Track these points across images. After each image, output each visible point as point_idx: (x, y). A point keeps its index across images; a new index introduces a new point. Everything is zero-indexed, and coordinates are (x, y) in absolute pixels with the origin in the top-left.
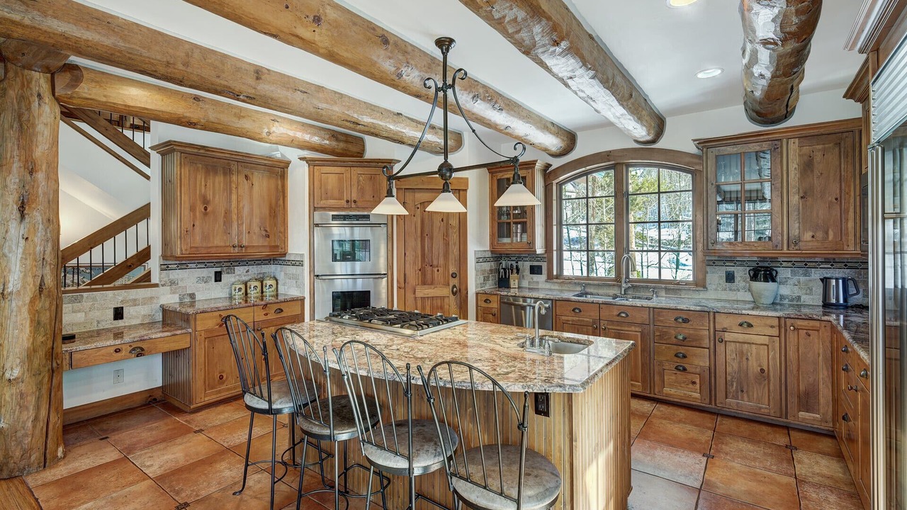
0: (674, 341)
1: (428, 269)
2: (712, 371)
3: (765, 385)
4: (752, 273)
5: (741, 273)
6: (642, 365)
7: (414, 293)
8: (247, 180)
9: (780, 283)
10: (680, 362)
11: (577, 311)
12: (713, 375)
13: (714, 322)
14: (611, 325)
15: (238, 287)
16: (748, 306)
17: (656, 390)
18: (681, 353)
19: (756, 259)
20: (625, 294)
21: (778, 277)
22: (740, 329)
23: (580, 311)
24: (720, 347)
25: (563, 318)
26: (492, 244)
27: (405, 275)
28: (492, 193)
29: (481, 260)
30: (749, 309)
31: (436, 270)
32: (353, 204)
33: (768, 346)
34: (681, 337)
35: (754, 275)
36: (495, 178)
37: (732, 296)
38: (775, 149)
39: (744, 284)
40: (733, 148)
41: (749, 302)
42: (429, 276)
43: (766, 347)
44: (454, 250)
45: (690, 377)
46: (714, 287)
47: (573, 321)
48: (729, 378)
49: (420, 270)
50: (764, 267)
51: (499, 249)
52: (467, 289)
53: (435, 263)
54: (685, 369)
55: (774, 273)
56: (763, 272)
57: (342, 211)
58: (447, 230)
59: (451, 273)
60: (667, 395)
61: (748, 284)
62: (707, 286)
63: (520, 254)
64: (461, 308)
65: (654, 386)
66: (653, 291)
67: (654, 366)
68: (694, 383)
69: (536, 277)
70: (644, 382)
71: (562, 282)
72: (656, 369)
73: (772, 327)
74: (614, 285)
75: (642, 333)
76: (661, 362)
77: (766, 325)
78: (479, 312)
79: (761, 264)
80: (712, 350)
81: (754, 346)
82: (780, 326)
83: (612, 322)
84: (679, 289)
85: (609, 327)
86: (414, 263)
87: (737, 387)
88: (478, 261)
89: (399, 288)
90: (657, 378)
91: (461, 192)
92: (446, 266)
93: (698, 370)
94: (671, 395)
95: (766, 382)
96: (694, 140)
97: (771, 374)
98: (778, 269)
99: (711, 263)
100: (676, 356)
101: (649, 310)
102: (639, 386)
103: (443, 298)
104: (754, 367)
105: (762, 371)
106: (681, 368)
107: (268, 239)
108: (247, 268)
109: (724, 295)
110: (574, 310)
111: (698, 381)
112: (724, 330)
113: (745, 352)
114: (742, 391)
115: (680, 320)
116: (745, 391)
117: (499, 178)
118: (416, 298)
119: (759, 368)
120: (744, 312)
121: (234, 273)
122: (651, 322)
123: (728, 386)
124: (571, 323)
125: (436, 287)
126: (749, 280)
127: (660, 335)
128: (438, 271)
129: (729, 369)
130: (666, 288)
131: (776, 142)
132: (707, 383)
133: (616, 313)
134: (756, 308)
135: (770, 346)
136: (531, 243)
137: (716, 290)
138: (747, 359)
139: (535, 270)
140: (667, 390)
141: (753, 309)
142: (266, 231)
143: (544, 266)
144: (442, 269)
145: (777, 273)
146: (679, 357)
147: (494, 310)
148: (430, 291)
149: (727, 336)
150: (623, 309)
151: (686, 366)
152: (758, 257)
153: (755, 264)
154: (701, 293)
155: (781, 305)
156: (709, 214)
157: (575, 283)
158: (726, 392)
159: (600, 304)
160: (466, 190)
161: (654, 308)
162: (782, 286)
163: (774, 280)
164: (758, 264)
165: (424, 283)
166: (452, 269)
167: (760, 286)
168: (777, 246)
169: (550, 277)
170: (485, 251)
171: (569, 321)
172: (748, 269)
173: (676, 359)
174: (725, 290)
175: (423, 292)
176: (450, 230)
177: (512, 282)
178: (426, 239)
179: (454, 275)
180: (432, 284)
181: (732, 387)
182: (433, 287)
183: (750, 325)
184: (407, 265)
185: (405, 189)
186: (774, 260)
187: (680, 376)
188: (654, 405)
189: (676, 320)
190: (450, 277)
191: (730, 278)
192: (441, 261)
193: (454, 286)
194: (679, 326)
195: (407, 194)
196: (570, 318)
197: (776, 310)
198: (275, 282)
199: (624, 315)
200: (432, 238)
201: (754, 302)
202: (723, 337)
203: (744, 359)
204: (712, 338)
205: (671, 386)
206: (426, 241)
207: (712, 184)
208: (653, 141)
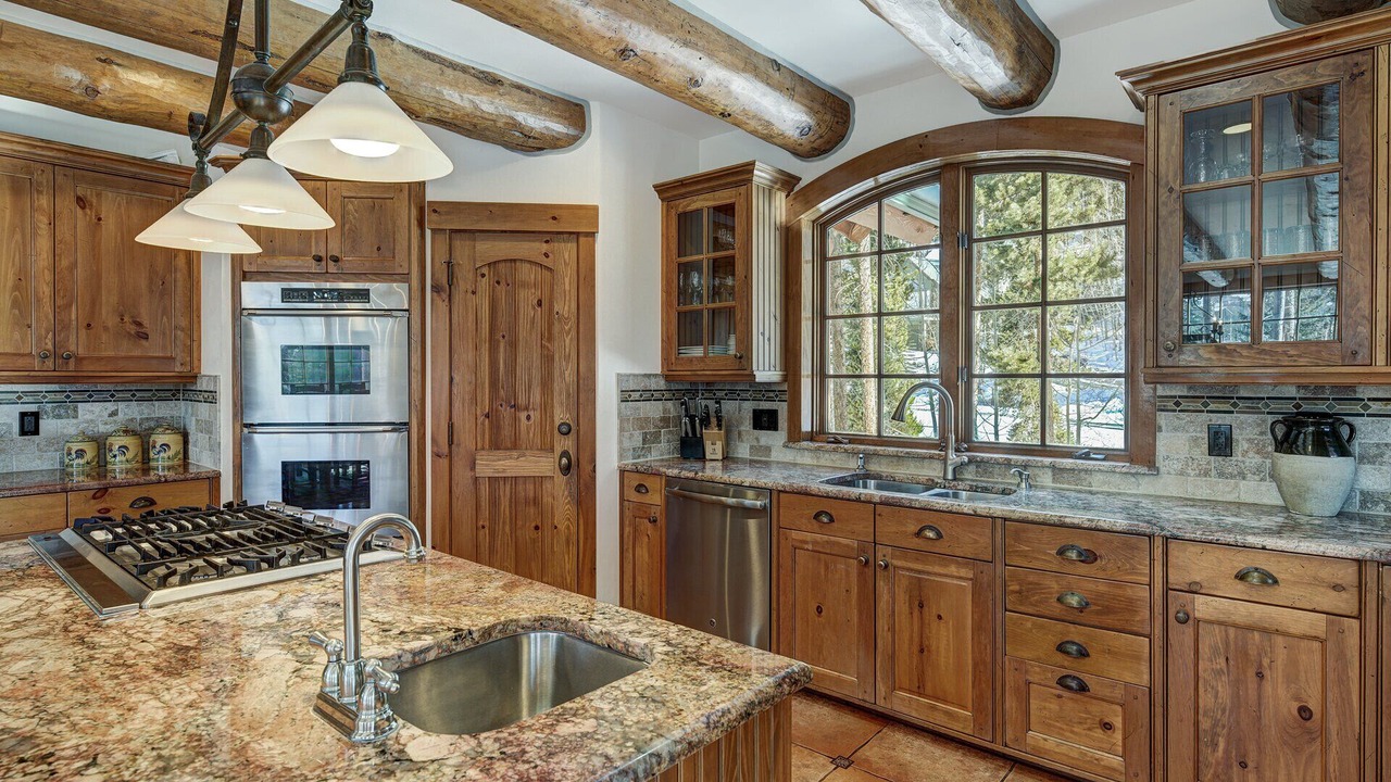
0: (1057, 609)
1: (506, 412)
2: (1157, 700)
3: (1311, 756)
4: (1280, 431)
5: (1250, 431)
6: (975, 665)
7: (473, 468)
8: (83, 208)
9: (1362, 459)
10: (1069, 666)
11: (825, 520)
12: (1159, 710)
13: (1166, 564)
14: (898, 558)
15: (75, 447)
16: (1266, 522)
17: (1009, 735)
18: (1073, 643)
19: (1292, 392)
20: (955, 479)
21: (1356, 443)
22: (1239, 589)
23: (832, 520)
24: (1182, 637)
25: (794, 534)
26: (666, 360)
27: (451, 427)
28: (668, 244)
29: (636, 395)
30: (1267, 532)
31: (523, 416)
32: (331, 263)
33: (1323, 641)
34: (1074, 601)
35: (1287, 435)
36: (673, 212)
37: (1223, 490)
38: (1353, 77)
39: (1258, 459)
40: (1232, 86)
41: (1269, 510)
42: (506, 431)
43: (1316, 645)
44: (565, 374)
45: (1097, 709)
46: (1178, 466)
47: (815, 543)
48: (1205, 724)
49: (487, 416)
50: (1314, 415)
51: (681, 370)
52: (593, 461)
53: (522, 400)
54: (1083, 688)
55: (1345, 432)
56: (1311, 429)
57: (309, 280)
58: (550, 325)
59: (557, 423)
60: (1037, 751)
61: (1268, 461)
62: (1160, 463)
63: (732, 383)
64: (579, 503)
65: (1004, 724)
66: (1021, 474)
67: (1003, 669)
68: (1107, 726)
69: (766, 437)
70: (978, 709)
71: (818, 449)
72: (1011, 678)
73: (1337, 587)
74: (931, 457)
75: (974, 580)
76: (1022, 661)
77: (1316, 582)
78: (627, 512)
79: (1305, 407)
80: (1158, 643)
81: (1280, 640)
82: (1361, 586)
83: (904, 551)
84: (1086, 471)
85: (896, 562)
86: (474, 400)
87: (1226, 751)
88: (626, 396)
89: (436, 455)
90: (1011, 703)
91: (582, 239)
92: (546, 408)
93: (1119, 693)
94: (1047, 751)
95: (1316, 747)
96: (1123, 75)
97: (1333, 727)
98: (1356, 421)
99: (1171, 405)
100: (1061, 648)
101: (994, 524)
102: (966, 719)
103: (539, 480)
104: (1279, 700)
105: (1305, 712)
106: (1074, 684)
107: (144, 342)
108: (111, 406)
109: (1202, 489)
110: (817, 516)
111: (1118, 722)
112: (1193, 589)
113: (1253, 652)
114: (1243, 765)
115: (1073, 555)
116: (1251, 765)
117: (680, 210)
118: (476, 479)
119: (1295, 706)
120: (1251, 540)
121: (76, 417)
122: (999, 554)
123: (1202, 747)
124: (810, 547)
125: (524, 456)
126: (1271, 449)
127: (1020, 592)
128: (528, 418)
129: (1206, 700)
130: (1053, 467)
131: (1358, 58)
132: (1144, 731)
133: (913, 528)
134: (1290, 527)
135: (1330, 645)
136: (744, 357)
137: (1182, 473)
138: (1260, 675)
139: (765, 421)
140: (1035, 737)
141: (1279, 532)
142: (139, 324)
143: (783, 409)
144: (538, 413)
145: (1352, 430)
146: (1068, 653)
147: (653, 509)
148: (507, 462)
149: (1203, 607)
150: (929, 519)
151: (1085, 677)
152: (1299, 387)
153: (1289, 408)
154: (1144, 481)
155: (1363, 519)
156: (1161, 270)
157: (846, 451)
158: (1197, 762)
159: (875, 504)
160: (592, 235)
161: (1005, 519)
162: (1368, 467)
163: (1343, 452)
164: (1297, 406)
165: (496, 445)
166: (560, 415)
167: (1305, 466)
168: (1355, 354)
169: (795, 435)
170: (648, 376)
171: (806, 542)
172: (1270, 419)
173: (1060, 658)
174: (1206, 474)
175: (493, 465)
176: (556, 328)
177: (709, 448)
178: (502, 345)
179: (565, 430)
180: (515, 446)
181: (1214, 751)
182: (515, 454)
183: (1268, 580)
184: (457, 405)
185: (452, 231)
186: (1346, 393)
187: (1071, 704)
188: (1002, 774)
189: (1061, 552)
190: (556, 431)
191: (1220, 444)
192: (536, 396)
193: (565, 454)
194: (1068, 568)
195: (457, 243)
196: (809, 536)
197: (1347, 536)
198: (179, 438)
199: (931, 534)
200: (513, 345)
201: (1286, 509)
202: (1188, 608)
203: (1251, 673)
204: (1158, 609)
205: (1048, 727)
206: (502, 349)
207: (1171, 190)
208: (1028, 101)
